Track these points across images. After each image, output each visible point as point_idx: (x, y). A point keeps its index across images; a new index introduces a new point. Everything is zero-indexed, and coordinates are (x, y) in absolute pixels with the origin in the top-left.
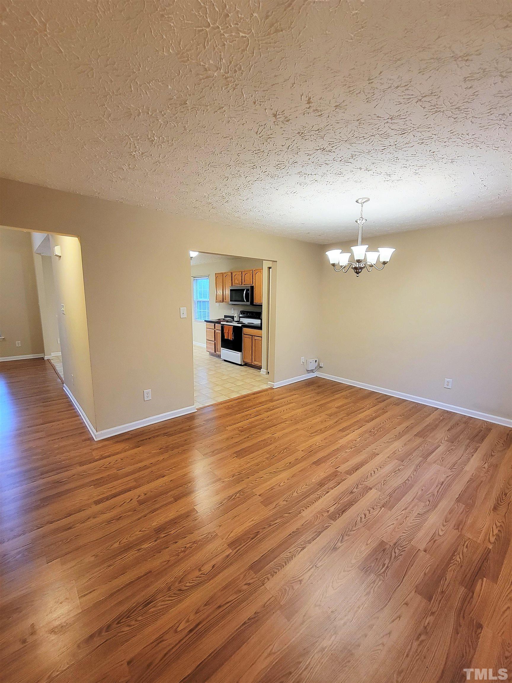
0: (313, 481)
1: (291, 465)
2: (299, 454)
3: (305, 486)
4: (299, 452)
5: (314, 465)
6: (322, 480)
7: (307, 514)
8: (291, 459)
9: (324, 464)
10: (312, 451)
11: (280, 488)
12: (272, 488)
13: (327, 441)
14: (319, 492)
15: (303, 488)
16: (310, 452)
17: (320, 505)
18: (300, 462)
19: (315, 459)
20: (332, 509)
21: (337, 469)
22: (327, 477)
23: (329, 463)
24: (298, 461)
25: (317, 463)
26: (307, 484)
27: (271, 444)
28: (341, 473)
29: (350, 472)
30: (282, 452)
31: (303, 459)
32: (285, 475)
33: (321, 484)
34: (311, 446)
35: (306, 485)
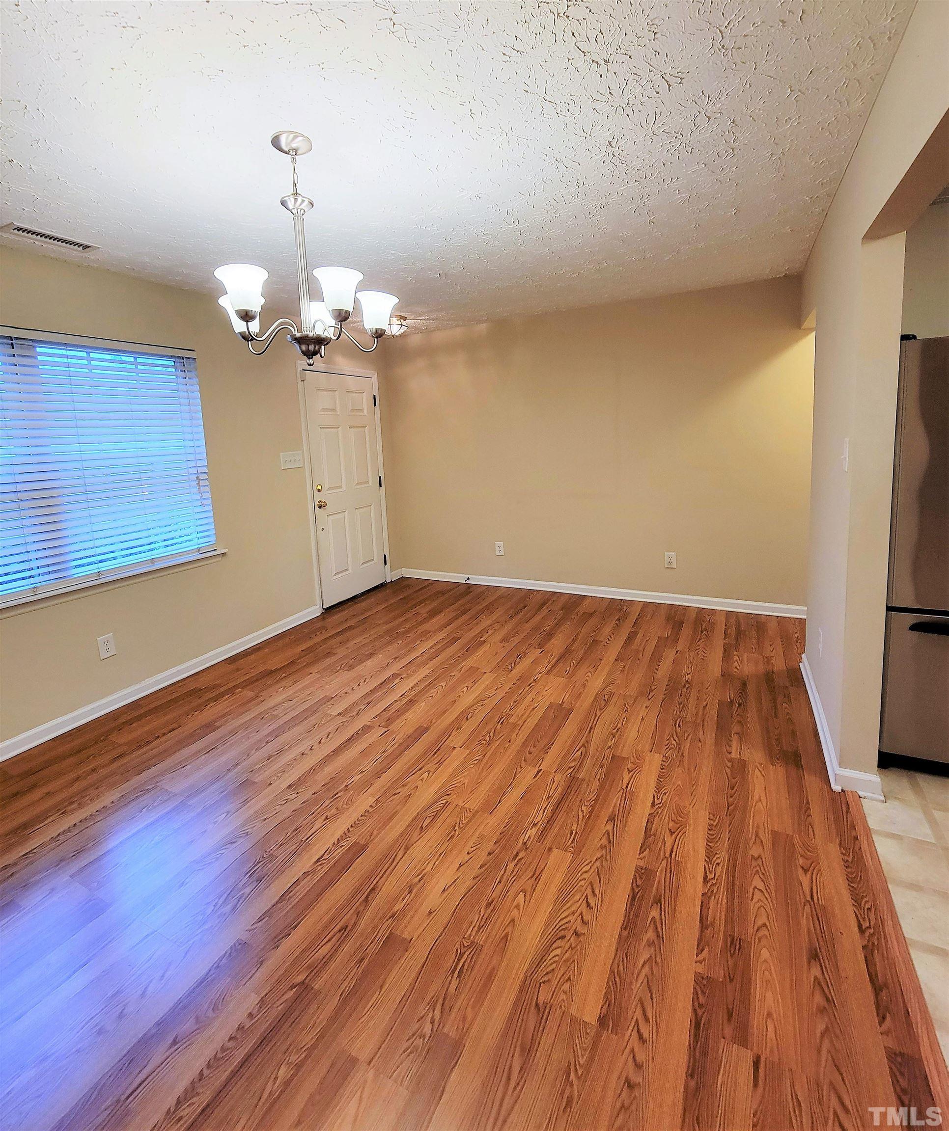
0: (424, 703)
1: (465, 716)
2: (457, 739)
3: (434, 695)
4: (460, 744)
5: (425, 726)
6: (410, 708)
7: (424, 671)
8: (468, 727)
9: (409, 733)
10: (434, 754)
11: (466, 685)
12: (475, 682)
13: (404, 791)
14: (413, 693)
15: (436, 692)
16: (438, 750)
17: (411, 682)
18: (450, 725)
19: (427, 739)
20: (396, 681)
21: (386, 729)
22: (403, 714)
23: (400, 738)
24: (456, 725)
25: (421, 731)
26: (430, 698)
27: (524, 745)
28: (379, 726)
29: (366, 729)
30: (492, 734)
31: (447, 733)
32: (467, 699)
33: (412, 702)
34: (440, 763)
35: (432, 696)
